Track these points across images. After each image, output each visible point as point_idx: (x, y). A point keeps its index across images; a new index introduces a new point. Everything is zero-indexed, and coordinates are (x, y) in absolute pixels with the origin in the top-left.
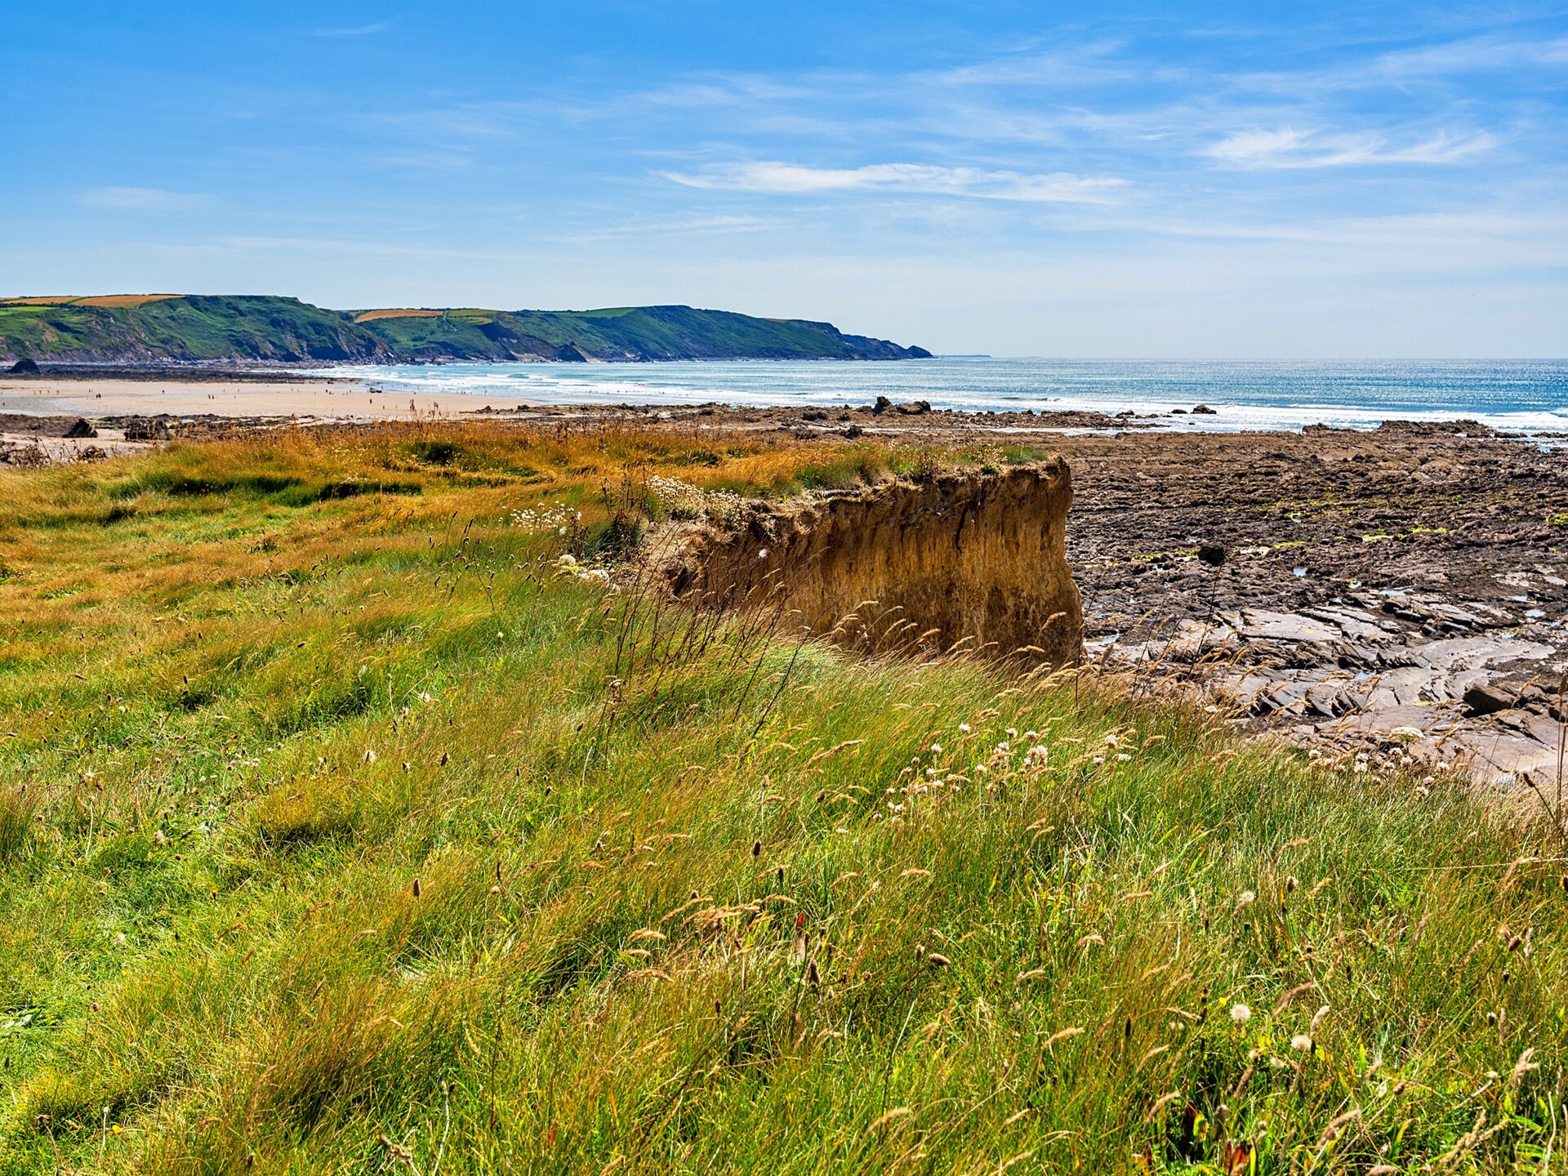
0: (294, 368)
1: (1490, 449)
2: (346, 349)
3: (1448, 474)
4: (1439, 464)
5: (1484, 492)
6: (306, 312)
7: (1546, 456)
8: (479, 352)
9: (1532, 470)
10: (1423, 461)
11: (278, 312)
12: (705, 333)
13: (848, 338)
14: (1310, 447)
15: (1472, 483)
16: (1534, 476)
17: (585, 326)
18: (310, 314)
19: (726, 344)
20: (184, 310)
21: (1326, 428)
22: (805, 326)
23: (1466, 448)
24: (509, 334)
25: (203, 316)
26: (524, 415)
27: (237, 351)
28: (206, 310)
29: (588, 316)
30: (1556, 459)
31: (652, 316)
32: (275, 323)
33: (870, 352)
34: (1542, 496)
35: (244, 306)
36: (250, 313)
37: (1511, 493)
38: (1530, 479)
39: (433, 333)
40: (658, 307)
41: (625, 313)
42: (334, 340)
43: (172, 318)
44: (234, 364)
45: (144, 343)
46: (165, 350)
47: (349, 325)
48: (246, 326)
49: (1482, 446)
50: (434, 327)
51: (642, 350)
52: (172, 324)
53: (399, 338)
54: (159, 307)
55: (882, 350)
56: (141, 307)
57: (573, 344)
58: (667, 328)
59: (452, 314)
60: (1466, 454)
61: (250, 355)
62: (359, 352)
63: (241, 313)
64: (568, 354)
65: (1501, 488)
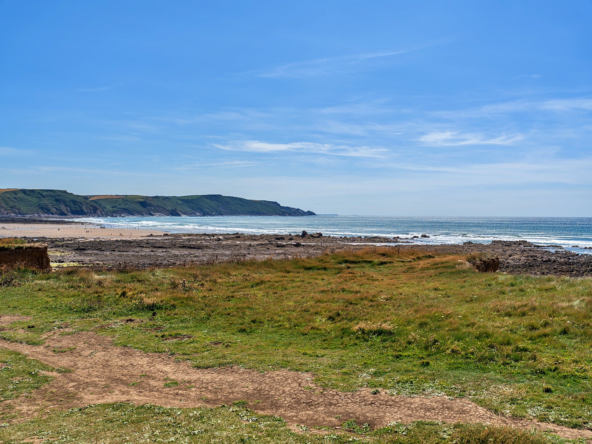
0: (65, 218)
1: (533, 251)
2: (86, 211)
3: (520, 260)
4: (516, 257)
5: (534, 267)
6: (70, 196)
7: (553, 254)
8: (139, 212)
9: (550, 259)
10: (510, 256)
11: (59, 196)
12: (228, 205)
13: (283, 207)
14: (468, 250)
15: (529, 264)
16: (550, 261)
17: (181, 202)
18: (72, 197)
19: (236, 209)
20: (20, 195)
21: (472, 243)
22: (267, 203)
23: (524, 251)
24: (151, 205)
25: (28, 197)
26: (167, 238)
27: (41, 211)
28: (29, 195)
29: (181, 198)
30: (557, 255)
31: (207, 199)
32: (57, 200)
33: (292, 213)
34: (555, 268)
35: (45, 194)
36: (47, 196)
37: (544, 267)
38: (549, 262)
39: (120, 204)
40: (209, 195)
41: (196, 197)
42: (81, 207)
43: (15, 198)
44: (40, 217)
45: (4, 208)
46: (12, 211)
47: (87, 201)
48: (45, 201)
49: (530, 250)
50: (120, 202)
51: (203, 211)
52: (15, 200)
53: (106, 207)
54: (10, 194)
55: (297, 212)
56: (3, 194)
57: (176, 209)
58: (213, 203)
59: (128, 197)
60: (525, 253)
61: (46, 213)
62: (91, 212)
63: (44, 196)
64: (174, 213)
65: (539, 265)
